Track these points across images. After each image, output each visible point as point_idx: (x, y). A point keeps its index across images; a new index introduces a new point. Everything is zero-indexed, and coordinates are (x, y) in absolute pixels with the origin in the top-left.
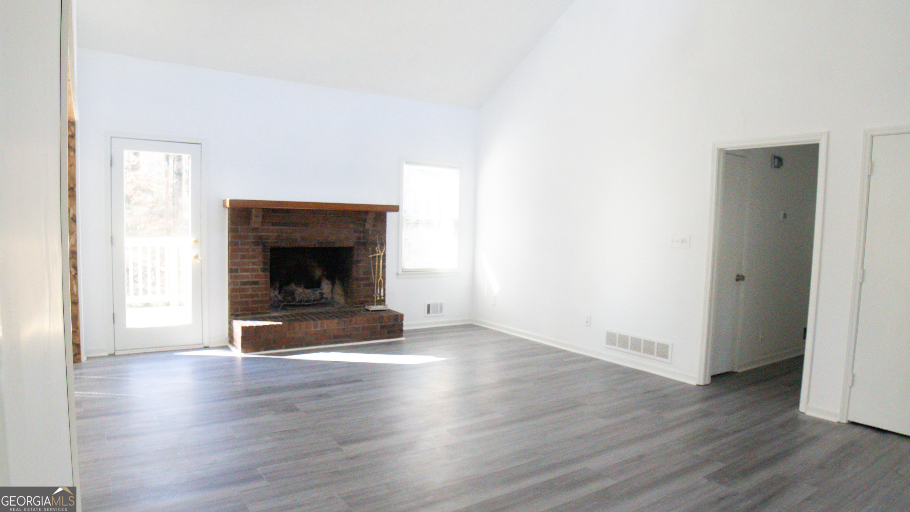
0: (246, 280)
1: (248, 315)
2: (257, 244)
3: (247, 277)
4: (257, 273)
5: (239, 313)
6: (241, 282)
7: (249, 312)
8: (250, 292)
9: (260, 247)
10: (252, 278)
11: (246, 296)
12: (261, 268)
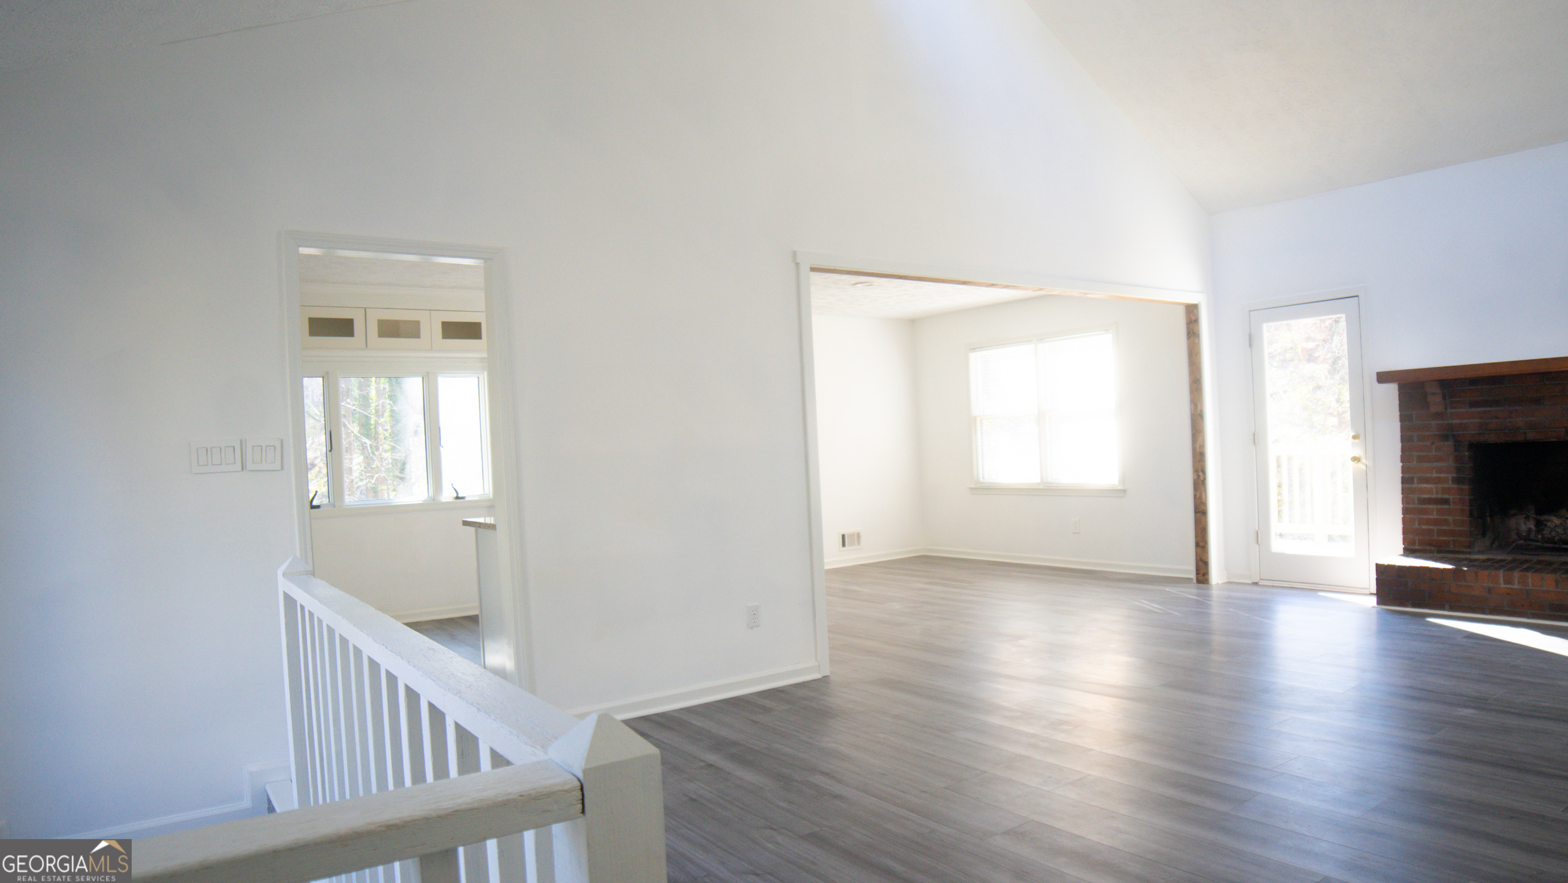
0: (1426, 496)
1: (1431, 552)
2: (1445, 438)
3: (1430, 491)
4: (1447, 486)
5: (1417, 547)
6: (1419, 499)
7: (1433, 548)
8: (1434, 516)
9: (1450, 443)
10: (1437, 493)
11: (1428, 522)
12: (1452, 477)
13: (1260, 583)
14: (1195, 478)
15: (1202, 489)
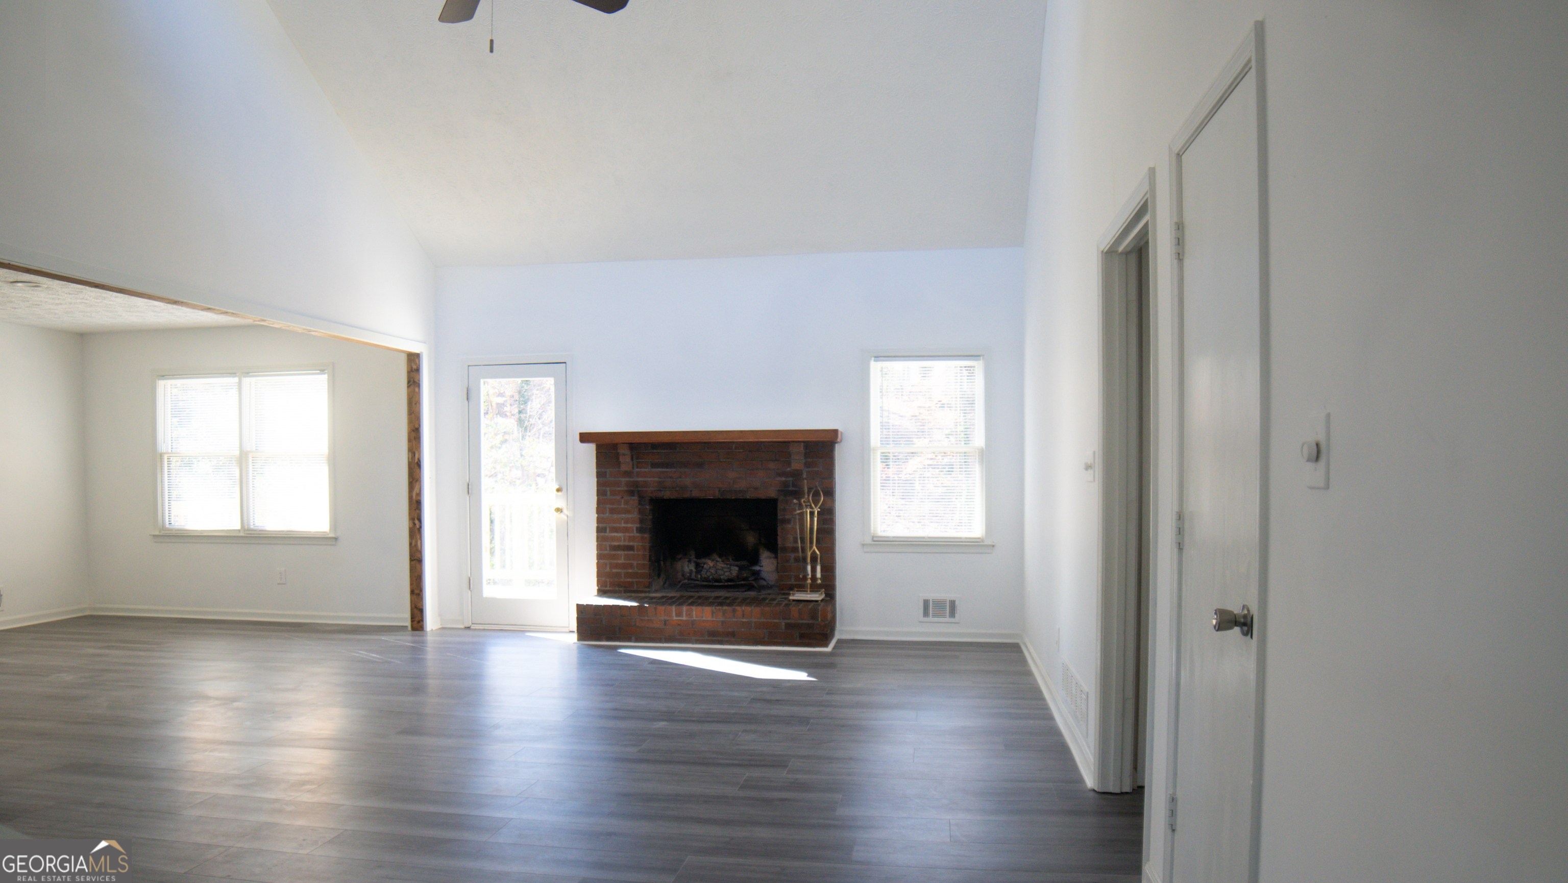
0: (616, 544)
1: (620, 592)
2: (631, 493)
3: (619, 539)
4: (632, 535)
5: (608, 588)
6: (610, 546)
7: (621, 589)
8: (621, 561)
9: (636, 498)
10: (624, 541)
11: (617, 566)
12: (637, 528)
13: (472, 628)
14: (411, 526)
15: (418, 537)
